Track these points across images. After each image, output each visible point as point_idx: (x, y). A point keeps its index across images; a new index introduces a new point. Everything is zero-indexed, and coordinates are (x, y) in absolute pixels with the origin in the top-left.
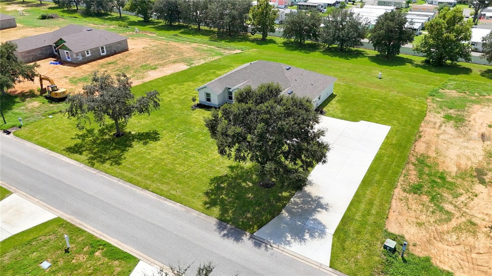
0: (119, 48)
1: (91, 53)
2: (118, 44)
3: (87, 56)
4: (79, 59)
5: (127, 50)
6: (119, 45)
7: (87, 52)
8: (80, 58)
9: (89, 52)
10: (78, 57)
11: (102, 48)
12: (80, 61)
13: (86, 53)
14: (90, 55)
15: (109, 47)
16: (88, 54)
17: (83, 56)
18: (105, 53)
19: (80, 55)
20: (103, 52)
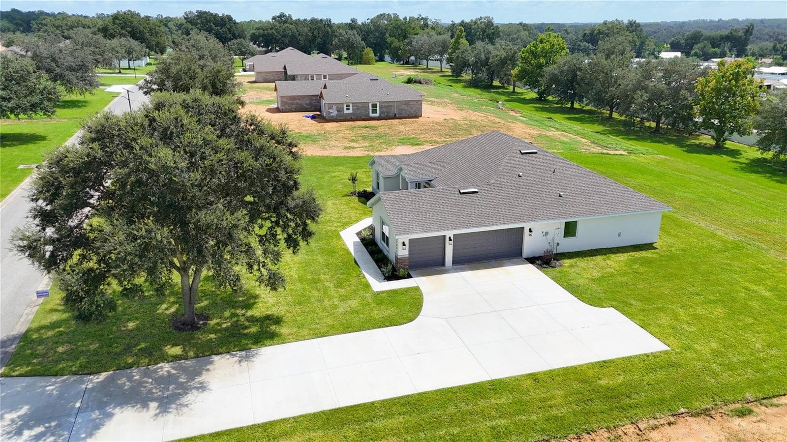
0: (404, 111)
1: (353, 110)
2: (404, 104)
3: (346, 111)
4: (331, 114)
5: (417, 117)
6: (406, 107)
7: (348, 106)
8: (334, 113)
9: (351, 108)
10: (331, 111)
11: (374, 106)
12: (333, 116)
13: (345, 107)
14: (351, 111)
15: (386, 107)
16: (348, 109)
17: (340, 110)
18: (377, 115)
19: (334, 107)
20: (374, 111)
